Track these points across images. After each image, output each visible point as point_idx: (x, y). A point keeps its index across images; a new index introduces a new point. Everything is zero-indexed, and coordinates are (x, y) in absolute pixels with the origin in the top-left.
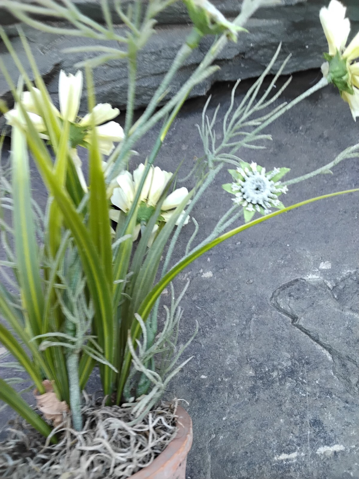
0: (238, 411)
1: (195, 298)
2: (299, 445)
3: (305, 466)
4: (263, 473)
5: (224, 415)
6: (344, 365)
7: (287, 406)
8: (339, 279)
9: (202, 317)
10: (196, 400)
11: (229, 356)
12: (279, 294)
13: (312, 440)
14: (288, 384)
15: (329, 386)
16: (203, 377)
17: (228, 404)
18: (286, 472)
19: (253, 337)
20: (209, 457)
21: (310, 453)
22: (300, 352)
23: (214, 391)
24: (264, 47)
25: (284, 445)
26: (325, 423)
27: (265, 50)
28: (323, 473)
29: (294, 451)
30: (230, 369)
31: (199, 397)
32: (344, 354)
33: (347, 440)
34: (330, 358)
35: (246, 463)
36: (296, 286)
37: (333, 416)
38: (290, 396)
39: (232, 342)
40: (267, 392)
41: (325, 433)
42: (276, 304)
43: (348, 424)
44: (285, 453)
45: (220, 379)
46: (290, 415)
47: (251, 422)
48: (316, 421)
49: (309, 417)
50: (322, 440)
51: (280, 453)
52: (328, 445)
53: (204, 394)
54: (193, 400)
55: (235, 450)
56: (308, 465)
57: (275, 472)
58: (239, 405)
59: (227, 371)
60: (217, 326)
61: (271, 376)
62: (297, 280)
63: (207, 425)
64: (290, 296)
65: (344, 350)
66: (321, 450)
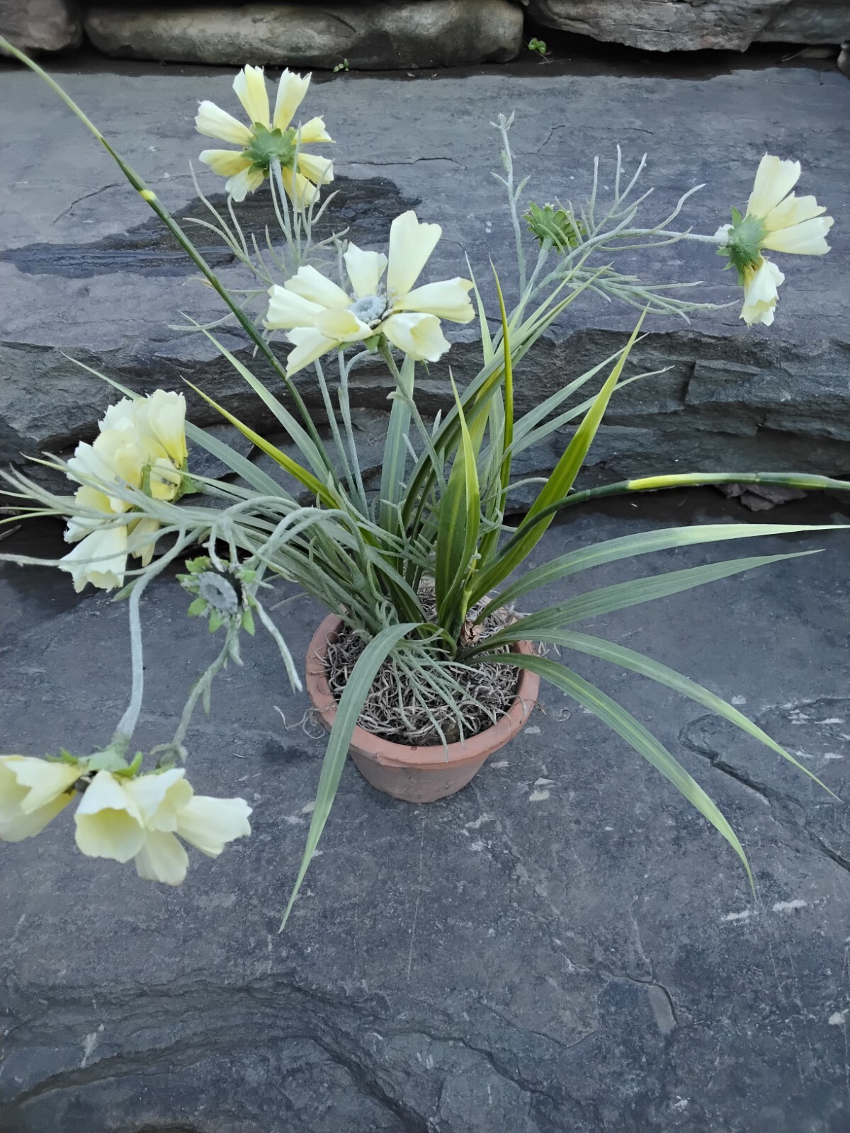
0: (662, 867)
1: (579, 737)
2: (749, 902)
3: (762, 927)
4: (709, 937)
5: (646, 872)
6: (785, 807)
7: (724, 857)
8: (758, 715)
9: (594, 759)
10: (604, 857)
11: (638, 805)
12: (689, 730)
13: (763, 896)
15: (771, 834)
16: (608, 829)
17: (648, 859)
18: (739, 935)
20: (635, 923)
21: (765, 911)
22: (728, 796)
23: (626, 845)
24: (629, 457)
25: (730, 903)
26: (776, 875)
27: (629, 460)
28: (787, 934)
29: (744, 909)
30: (641, 819)
31: (607, 852)
32: (782, 792)
33: (808, 894)
34: (766, 802)
35: (685, 927)
36: (708, 721)
37: (784, 867)
39: (638, 786)
40: (695, 843)
41: (779, 886)
42: (687, 742)
43: (805, 876)
44: (734, 912)
45: (631, 831)
46: (731, 867)
47: (682, 879)
48: (763, 873)
49: (754, 869)
50: (777, 896)
51: (727, 912)
52: (785, 900)
53: (613, 849)
54: (599, 856)
55: (668, 912)
56: (765, 925)
57: (725, 936)
58: (663, 860)
59: (638, 821)
60: (615, 769)
61: (696, 824)
62: (707, 716)
63: (624, 885)
64: (704, 731)
65: (782, 788)
66: (778, 907)
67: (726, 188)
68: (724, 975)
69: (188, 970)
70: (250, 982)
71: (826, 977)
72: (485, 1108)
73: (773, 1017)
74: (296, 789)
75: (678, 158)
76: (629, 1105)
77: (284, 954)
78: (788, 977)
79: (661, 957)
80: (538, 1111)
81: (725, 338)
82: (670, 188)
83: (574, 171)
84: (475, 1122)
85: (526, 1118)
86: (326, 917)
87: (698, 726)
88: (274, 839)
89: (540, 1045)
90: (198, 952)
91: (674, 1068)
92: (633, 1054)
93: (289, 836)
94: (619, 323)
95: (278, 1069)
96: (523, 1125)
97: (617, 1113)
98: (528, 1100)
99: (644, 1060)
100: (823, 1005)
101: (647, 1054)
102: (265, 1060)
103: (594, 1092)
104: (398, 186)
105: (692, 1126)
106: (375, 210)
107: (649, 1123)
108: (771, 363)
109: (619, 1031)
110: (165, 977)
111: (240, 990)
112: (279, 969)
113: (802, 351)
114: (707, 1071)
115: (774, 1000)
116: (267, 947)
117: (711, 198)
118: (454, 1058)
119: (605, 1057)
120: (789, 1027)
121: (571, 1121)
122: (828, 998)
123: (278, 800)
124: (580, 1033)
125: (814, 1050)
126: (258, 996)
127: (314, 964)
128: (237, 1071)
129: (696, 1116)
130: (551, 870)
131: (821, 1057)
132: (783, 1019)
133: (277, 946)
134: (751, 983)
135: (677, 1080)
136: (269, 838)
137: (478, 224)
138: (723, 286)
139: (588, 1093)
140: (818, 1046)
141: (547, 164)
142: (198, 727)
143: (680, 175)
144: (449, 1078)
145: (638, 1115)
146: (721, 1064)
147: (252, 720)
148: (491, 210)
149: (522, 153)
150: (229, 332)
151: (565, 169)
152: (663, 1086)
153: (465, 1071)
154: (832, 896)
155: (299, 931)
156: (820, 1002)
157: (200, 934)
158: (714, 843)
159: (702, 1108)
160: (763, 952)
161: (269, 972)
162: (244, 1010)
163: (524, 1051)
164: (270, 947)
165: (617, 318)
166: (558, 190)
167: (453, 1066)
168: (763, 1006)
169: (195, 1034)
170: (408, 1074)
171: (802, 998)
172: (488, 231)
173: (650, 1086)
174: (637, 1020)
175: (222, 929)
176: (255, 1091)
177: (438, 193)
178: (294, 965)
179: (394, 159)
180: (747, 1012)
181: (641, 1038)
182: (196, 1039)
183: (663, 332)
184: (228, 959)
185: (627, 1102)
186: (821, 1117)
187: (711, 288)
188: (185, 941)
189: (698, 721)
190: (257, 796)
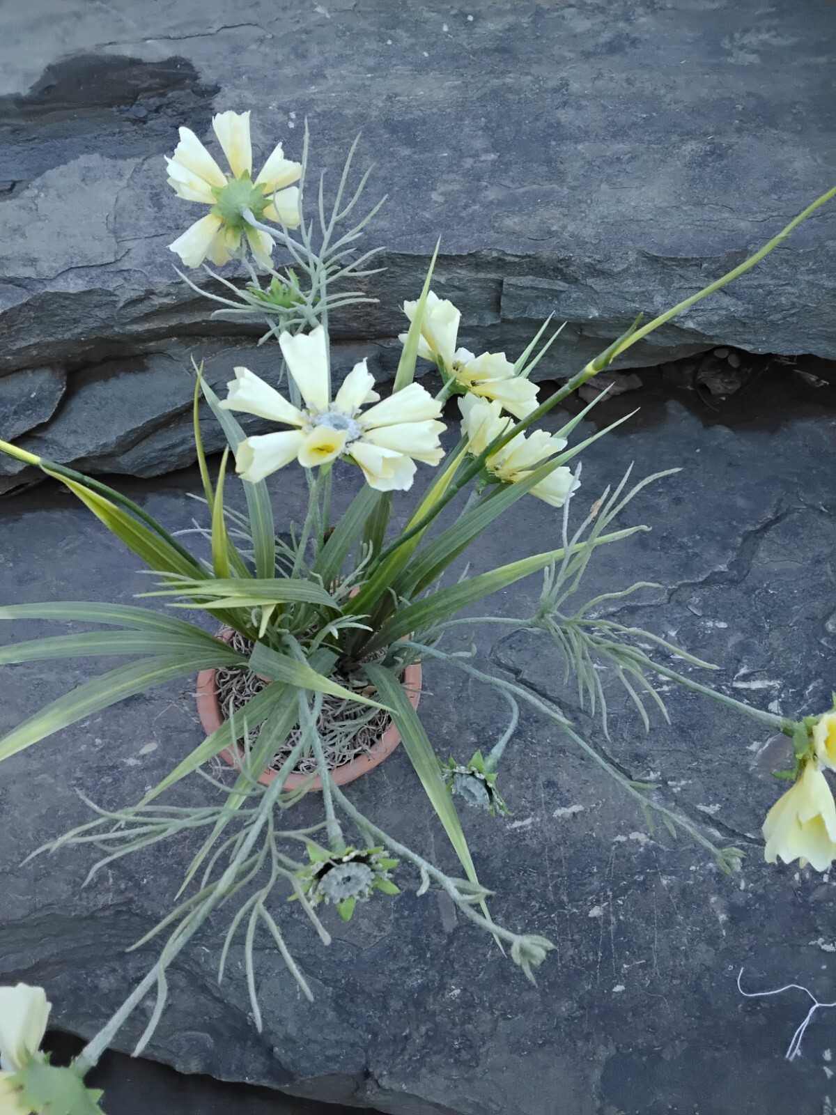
2: (532, 810)
3: (542, 832)
4: (494, 845)
6: (576, 719)
7: (517, 769)
11: (446, 724)
12: (499, 648)
13: (546, 803)
14: (516, 747)
15: (561, 744)
18: (520, 841)
19: (473, 699)
20: (432, 835)
21: (546, 817)
22: (527, 710)
25: (516, 812)
26: (560, 783)
28: (563, 837)
29: (527, 817)
30: (447, 737)
32: (574, 705)
33: (586, 800)
35: (474, 837)
36: (517, 637)
37: (568, 775)
38: (519, 758)
39: (448, 706)
41: (561, 794)
42: (496, 660)
43: (585, 782)
44: (518, 820)
46: (521, 779)
48: (549, 782)
49: (542, 779)
50: (558, 802)
51: (513, 820)
52: (565, 806)
54: (406, 776)
56: (545, 830)
57: (508, 842)
59: (444, 740)
60: (429, 691)
62: (518, 631)
63: (425, 802)
64: (511, 648)
65: (575, 701)
66: (558, 812)
67: (557, 47)
68: (503, 877)
69: (40, 906)
70: (93, 912)
71: (592, 874)
72: (294, 1003)
73: (541, 913)
74: (134, 732)
75: (508, 6)
76: (413, 995)
77: (123, 886)
78: (559, 876)
79: (451, 866)
80: (337, 1003)
81: (529, 256)
82: (496, 50)
83: (392, 32)
84: (284, 1015)
85: (327, 1010)
86: (159, 851)
87: (507, 644)
88: (116, 780)
89: (342, 949)
90: (47, 889)
91: (452, 962)
92: (420, 950)
93: (128, 777)
94: (420, 243)
95: (124, 978)
96: (324, 1016)
97: (401, 1003)
98: (330, 994)
99: (428, 955)
100: (586, 899)
101: (432, 951)
102: (114, 970)
103: (384, 986)
104: (197, 69)
105: (461, 1011)
106: (168, 105)
107: (426, 1011)
108: (576, 280)
109: (409, 932)
110: (19, 913)
111: (86, 918)
112: (120, 899)
113: (607, 266)
114: (479, 963)
115: (544, 897)
116: (108, 881)
117: (539, 62)
118: (269, 963)
119: (395, 956)
120: (554, 921)
121: (364, 1010)
122: (591, 893)
123: (118, 743)
124: (375, 937)
125: (572, 940)
126: (104, 921)
127: (149, 893)
128: (92, 981)
129: (465, 1003)
130: (362, 792)
131: (577, 947)
132: (550, 914)
133: (116, 879)
134: (525, 884)
135: (453, 973)
136: (110, 780)
137: (280, 117)
138: (535, 186)
139: (378, 986)
140: (576, 937)
141: (363, 24)
142: (42, 676)
143: (509, 30)
144: (264, 980)
145: (418, 1004)
146: (492, 956)
147: (93, 666)
148: (297, 95)
149: (336, 10)
150: (10, 282)
151: (383, 30)
152: (442, 977)
153: (278, 974)
154: (607, 799)
155: (136, 865)
156: (583, 898)
157: (49, 873)
158: (510, 756)
159: (472, 996)
160: (539, 855)
161: (110, 903)
162: (92, 933)
163: (326, 955)
164: (111, 880)
165: (419, 237)
166: (371, 62)
167: (268, 971)
168: (533, 903)
169: (52, 955)
170: (230, 978)
171: (568, 895)
172: (292, 125)
173: (430, 978)
174: (424, 921)
175: (68, 868)
176: (106, 996)
177: (239, 76)
178: (131, 895)
179: (194, 30)
180: (519, 910)
181: (428, 936)
182: (53, 959)
183: (465, 254)
184: (74, 894)
185: (411, 992)
186: (571, 998)
187: (522, 190)
188: (36, 880)
189: (508, 638)
190: (98, 741)
